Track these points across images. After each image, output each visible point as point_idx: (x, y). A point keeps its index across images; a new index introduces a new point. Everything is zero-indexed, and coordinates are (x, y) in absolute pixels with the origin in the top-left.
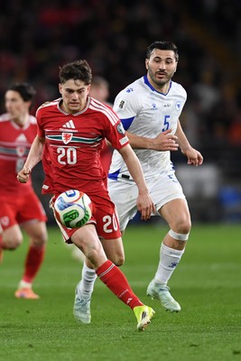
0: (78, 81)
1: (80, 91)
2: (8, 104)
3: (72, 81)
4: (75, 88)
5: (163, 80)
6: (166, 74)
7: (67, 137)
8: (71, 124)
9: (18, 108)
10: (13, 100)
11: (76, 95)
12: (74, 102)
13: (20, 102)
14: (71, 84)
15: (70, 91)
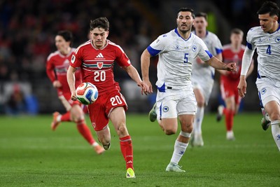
0: (101, 29)
1: (102, 35)
2: (57, 44)
3: (97, 29)
4: (99, 32)
5: (185, 29)
6: (186, 26)
7: (100, 65)
8: (100, 55)
9: (63, 46)
10: (60, 41)
11: (100, 37)
12: (99, 41)
13: (64, 42)
14: (96, 30)
15: (96, 35)
